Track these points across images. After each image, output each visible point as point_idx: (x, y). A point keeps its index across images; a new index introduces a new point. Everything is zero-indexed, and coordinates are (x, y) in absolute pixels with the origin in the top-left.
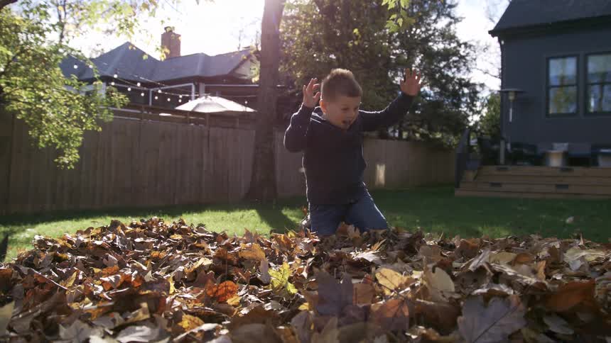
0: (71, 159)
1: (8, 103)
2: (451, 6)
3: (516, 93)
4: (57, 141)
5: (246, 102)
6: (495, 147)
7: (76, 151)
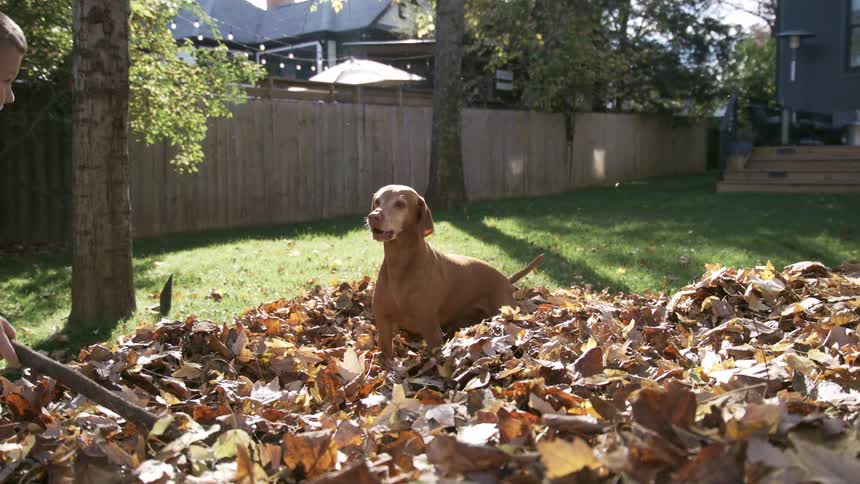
0: (192, 159)
3: (801, 37)
4: (172, 134)
5: (409, 67)
6: (775, 119)
7: (198, 147)
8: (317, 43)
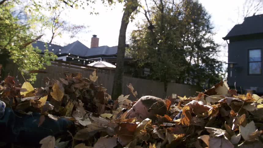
0: (33, 80)
1: (10, 56)
2: (211, 28)
3: (234, 64)
5: (116, 64)
7: (35, 76)
8: (100, 58)
